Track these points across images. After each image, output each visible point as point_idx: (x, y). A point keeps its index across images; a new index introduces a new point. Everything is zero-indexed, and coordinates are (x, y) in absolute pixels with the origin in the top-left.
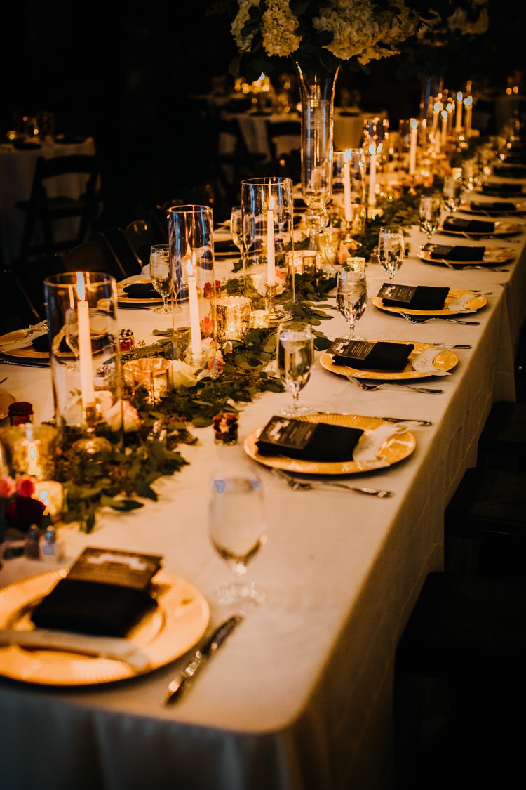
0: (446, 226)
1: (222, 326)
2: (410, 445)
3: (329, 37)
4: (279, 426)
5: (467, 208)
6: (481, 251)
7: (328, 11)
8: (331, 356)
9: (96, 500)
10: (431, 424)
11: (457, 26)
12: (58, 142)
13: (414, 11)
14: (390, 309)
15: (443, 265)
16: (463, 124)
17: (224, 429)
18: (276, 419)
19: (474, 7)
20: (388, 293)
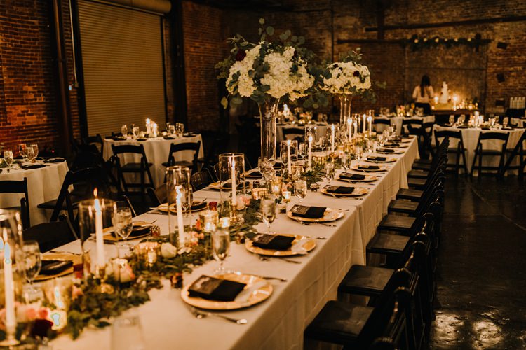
0: (341, 177)
1: (203, 225)
2: (267, 293)
3: (268, 87)
4: (203, 280)
5: (357, 168)
6: (352, 189)
7: (268, 75)
8: (252, 242)
9: (86, 321)
10: (285, 281)
11: (355, 85)
12: (184, 136)
13: (311, 76)
14: (295, 218)
15: (331, 196)
16: (366, 129)
17: (175, 281)
18: (204, 277)
19: (362, 76)
20: (295, 210)
